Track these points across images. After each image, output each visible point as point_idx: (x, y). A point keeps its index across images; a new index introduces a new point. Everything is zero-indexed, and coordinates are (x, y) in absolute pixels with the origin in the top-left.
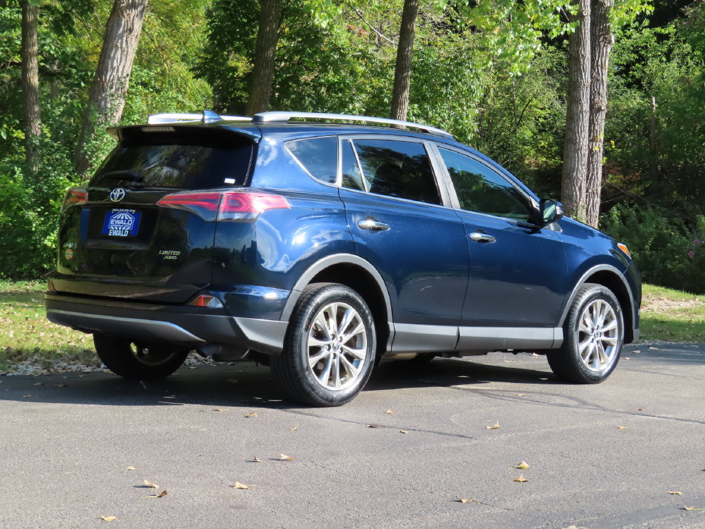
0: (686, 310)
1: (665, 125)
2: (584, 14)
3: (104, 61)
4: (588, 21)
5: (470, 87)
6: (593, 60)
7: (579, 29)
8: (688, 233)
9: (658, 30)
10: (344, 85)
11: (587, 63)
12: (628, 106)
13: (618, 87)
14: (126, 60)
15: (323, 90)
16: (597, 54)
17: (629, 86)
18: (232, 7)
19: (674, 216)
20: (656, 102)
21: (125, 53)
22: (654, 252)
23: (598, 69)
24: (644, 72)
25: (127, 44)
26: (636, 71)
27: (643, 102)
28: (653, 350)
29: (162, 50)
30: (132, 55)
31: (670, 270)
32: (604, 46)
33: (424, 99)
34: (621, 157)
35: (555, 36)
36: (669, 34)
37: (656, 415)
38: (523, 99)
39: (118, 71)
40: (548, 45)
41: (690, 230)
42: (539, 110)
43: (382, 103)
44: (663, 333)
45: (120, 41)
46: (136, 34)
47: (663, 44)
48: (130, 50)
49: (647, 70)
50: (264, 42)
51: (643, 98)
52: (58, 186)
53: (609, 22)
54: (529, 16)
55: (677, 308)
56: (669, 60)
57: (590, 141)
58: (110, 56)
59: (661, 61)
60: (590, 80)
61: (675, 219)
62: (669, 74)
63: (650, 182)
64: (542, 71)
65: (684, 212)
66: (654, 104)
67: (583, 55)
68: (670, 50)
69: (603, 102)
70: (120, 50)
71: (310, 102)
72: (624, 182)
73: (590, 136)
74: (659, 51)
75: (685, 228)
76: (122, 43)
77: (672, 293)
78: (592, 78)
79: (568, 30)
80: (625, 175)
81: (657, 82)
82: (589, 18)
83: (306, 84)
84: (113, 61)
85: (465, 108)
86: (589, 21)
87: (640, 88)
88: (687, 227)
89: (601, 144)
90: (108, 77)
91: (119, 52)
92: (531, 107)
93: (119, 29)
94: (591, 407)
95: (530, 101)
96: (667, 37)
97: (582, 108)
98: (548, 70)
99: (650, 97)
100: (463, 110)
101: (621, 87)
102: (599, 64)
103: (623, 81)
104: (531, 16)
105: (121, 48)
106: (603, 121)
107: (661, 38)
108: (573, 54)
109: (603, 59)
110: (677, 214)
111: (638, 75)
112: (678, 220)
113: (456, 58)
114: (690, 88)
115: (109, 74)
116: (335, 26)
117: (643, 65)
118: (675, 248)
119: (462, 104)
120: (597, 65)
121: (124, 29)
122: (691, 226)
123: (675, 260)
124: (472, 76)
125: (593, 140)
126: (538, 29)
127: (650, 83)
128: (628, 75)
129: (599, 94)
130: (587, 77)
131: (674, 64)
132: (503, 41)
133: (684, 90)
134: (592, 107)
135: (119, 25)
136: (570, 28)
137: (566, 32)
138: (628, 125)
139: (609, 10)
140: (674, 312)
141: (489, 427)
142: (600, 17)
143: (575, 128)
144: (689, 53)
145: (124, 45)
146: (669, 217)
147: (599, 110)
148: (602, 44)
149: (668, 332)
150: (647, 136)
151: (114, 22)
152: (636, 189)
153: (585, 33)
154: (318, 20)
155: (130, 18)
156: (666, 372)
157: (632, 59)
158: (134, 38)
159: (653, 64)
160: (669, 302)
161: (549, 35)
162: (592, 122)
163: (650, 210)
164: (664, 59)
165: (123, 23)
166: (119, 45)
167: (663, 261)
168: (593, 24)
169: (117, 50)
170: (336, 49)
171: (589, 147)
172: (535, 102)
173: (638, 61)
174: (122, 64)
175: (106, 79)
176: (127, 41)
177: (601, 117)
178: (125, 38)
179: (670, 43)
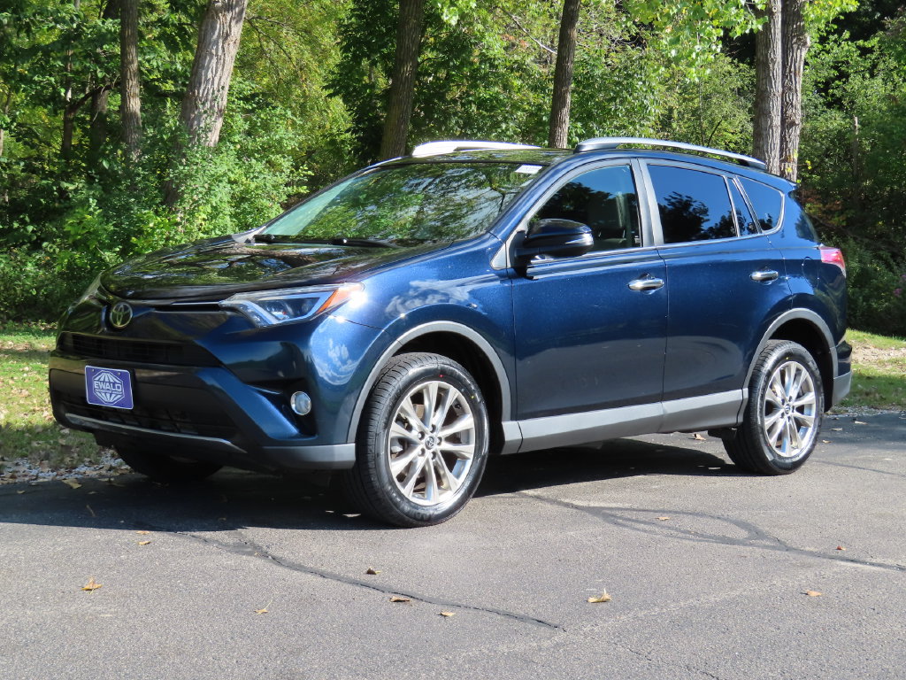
0: (896, 362)
1: (868, 149)
2: (774, 11)
3: (197, 72)
4: (778, 18)
5: (643, 103)
6: (784, 66)
7: (767, 27)
8: (895, 267)
9: (861, 42)
10: (497, 101)
11: (777, 69)
12: (827, 127)
13: (816, 107)
14: (223, 69)
15: (474, 107)
16: (790, 59)
17: (829, 105)
18: (369, 14)
19: (880, 249)
20: (860, 123)
21: (222, 61)
22: (857, 289)
23: (791, 76)
24: (844, 90)
25: (224, 51)
26: (836, 88)
27: (843, 123)
28: (858, 426)
29: (301, 69)
30: (230, 64)
31: (876, 309)
32: (798, 48)
33: (590, 116)
34: (820, 185)
35: (739, 34)
36: (873, 47)
37: (868, 560)
38: (711, 123)
39: (213, 84)
40: (738, 62)
41: (898, 264)
42: (730, 135)
43: (540, 122)
44: (872, 396)
45: (215, 48)
46: (234, 39)
47: (865, 59)
48: (228, 59)
49: (848, 88)
50: (402, 53)
51: (844, 118)
52: (143, 222)
53: (804, 20)
54: (707, 12)
55: (886, 358)
56: (872, 76)
57: (781, 161)
58: (203, 66)
59: (864, 77)
60: (780, 89)
61: (881, 253)
62: (872, 91)
63: (853, 211)
64: (733, 90)
65: (891, 244)
66: (857, 124)
67: (772, 59)
68: (874, 66)
69: (797, 115)
70: (215, 58)
71: (457, 123)
72: (824, 212)
73: (781, 155)
74: (861, 66)
75: (891, 262)
76: (217, 50)
77: (880, 339)
78: (783, 86)
79: (754, 27)
80: (825, 204)
81: (859, 101)
82: (780, 15)
83: (454, 101)
84: (207, 71)
85: (638, 127)
86: (780, 19)
87: (841, 108)
88: (895, 261)
89: (795, 166)
90: (201, 91)
91: (214, 60)
92: (720, 131)
93: (214, 34)
94: (768, 543)
95: (719, 124)
96: (871, 50)
97: (772, 123)
98: (738, 89)
99: (852, 118)
100: (636, 129)
101: (820, 106)
102: (793, 69)
103: (821, 100)
104: (710, 11)
105: (217, 55)
106: (798, 138)
107: (864, 52)
108: (761, 59)
109: (797, 64)
110: (883, 247)
111: (838, 93)
112: (885, 254)
113: (626, 68)
114: (898, 106)
115: (202, 87)
116: (486, 34)
117: (844, 83)
118: (881, 285)
119: (634, 122)
120: (790, 71)
121: (219, 33)
122: (899, 259)
123: (882, 298)
124: (644, 89)
125: (785, 159)
126: (718, 27)
127: (852, 102)
128: (827, 94)
129: (792, 106)
130: (777, 87)
131: (878, 81)
132: (677, 40)
133: (890, 109)
134: (783, 121)
135: (214, 29)
136: (757, 26)
137: (751, 30)
138: (828, 149)
139: (804, 6)
140: (882, 363)
141: (592, 600)
142: (792, 15)
143: (763, 146)
144: (895, 67)
145: (220, 53)
146: (874, 250)
147: (793, 124)
148: (795, 46)
149: (877, 395)
150: (849, 160)
151: (207, 25)
152: (836, 219)
153: (775, 33)
154: (447, 16)
155: (226, 19)
156: (879, 466)
157: (832, 76)
158: (231, 43)
159: (855, 82)
160: (877, 351)
161: (731, 34)
162: (783, 139)
163: (851, 242)
164: (867, 75)
165: (218, 26)
166: (214, 52)
167: (866, 299)
168: (784, 22)
169: (211, 58)
170: (484, 59)
171: (780, 168)
172: (724, 124)
173: (838, 78)
174: (218, 75)
175: (198, 93)
176: (223, 48)
177: (795, 134)
178: (220, 45)
179: (873, 57)
